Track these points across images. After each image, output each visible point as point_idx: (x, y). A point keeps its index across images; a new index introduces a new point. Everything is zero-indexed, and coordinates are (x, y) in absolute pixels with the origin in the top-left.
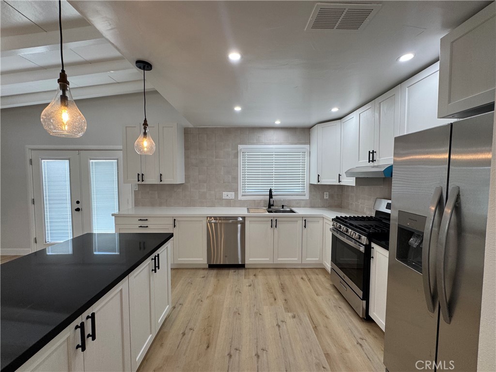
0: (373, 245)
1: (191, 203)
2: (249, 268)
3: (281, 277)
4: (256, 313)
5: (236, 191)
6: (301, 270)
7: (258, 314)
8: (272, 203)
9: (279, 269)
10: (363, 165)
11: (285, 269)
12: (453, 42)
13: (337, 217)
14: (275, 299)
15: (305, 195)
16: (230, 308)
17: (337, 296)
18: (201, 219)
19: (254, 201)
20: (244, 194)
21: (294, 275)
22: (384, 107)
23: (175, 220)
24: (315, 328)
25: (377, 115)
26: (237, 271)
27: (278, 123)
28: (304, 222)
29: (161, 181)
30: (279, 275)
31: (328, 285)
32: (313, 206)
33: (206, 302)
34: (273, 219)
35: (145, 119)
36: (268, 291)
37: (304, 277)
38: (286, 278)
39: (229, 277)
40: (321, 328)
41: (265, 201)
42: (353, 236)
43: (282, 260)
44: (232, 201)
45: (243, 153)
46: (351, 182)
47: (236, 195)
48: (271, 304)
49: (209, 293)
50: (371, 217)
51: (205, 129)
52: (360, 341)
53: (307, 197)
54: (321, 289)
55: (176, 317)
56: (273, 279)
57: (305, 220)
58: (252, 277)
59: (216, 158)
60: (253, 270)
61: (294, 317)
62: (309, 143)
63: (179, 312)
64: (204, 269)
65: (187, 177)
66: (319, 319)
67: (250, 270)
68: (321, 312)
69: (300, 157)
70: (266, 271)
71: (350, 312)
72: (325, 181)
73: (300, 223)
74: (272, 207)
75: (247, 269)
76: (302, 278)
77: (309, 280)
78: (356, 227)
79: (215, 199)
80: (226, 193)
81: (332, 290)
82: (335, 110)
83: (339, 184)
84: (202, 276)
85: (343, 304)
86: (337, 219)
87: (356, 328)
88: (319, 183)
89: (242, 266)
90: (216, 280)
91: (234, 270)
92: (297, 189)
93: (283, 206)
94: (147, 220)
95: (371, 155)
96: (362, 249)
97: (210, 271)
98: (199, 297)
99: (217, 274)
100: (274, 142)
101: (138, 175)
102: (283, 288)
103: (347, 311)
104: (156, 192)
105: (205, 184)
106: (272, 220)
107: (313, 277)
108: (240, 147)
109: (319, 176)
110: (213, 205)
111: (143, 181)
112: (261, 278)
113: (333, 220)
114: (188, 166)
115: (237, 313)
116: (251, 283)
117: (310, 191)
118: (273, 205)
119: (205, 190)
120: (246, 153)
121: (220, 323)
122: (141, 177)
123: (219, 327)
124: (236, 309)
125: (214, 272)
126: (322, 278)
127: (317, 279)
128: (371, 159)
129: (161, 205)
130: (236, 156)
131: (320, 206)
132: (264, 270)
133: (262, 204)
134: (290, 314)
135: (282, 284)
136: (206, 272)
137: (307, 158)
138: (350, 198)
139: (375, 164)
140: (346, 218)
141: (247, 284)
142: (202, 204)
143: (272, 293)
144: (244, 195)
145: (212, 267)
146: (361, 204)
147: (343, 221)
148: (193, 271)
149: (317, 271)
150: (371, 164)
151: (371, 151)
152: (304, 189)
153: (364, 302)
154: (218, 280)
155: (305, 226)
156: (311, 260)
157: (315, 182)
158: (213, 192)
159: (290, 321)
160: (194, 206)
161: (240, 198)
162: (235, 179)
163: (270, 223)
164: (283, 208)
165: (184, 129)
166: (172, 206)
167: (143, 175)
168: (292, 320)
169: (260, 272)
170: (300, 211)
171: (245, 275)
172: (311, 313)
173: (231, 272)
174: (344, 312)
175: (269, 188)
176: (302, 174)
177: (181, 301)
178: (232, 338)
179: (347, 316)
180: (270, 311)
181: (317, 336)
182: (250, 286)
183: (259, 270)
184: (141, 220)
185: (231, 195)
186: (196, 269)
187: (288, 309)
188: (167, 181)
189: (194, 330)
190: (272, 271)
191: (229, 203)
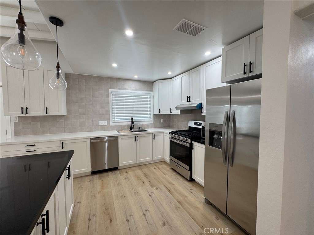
0: (193, 142)
1: (73, 130)
2: (121, 169)
3: (142, 170)
4: (135, 193)
5: (108, 120)
6: (153, 164)
7: (137, 193)
8: (132, 126)
9: (140, 166)
10: (184, 103)
11: (144, 166)
12: (226, 51)
13: (172, 131)
14: (144, 183)
15: (151, 121)
16: (117, 195)
17: (174, 173)
18: (86, 140)
19: (121, 126)
20: (114, 121)
21: (150, 167)
22: (194, 75)
23: (63, 143)
24: (169, 191)
25: (191, 79)
26: (114, 172)
27: (136, 77)
28: (153, 136)
29: (47, 113)
30: (141, 169)
31: (169, 169)
32: (155, 127)
33: (99, 196)
34: (136, 135)
35: (58, 63)
36: (138, 179)
37: (156, 167)
38: (146, 170)
39: (110, 176)
40: (172, 190)
41: (128, 125)
42: (183, 140)
43: (142, 160)
44: (105, 126)
45: (112, 94)
46: (178, 112)
47: (108, 123)
48: (142, 186)
49: (98, 190)
50: (187, 130)
51: (83, 76)
52: (191, 191)
53: (152, 122)
54: (166, 172)
55: (79, 211)
56: (138, 172)
57: (154, 135)
58: (125, 174)
59: (93, 97)
60: (124, 170)
61: (157, 189)
62: (153, 91)
63: (79, 207)
64: (88, 176)
65: (68, 111)
66: (169, 186)
67: (122, 170)
68: (170, 183)
69: (148, 99)
70: (133, 168)
71: (183, 179)
72: (163, 113)
73: (152, 137)
74: (133, 129)
75: (120, 170)
76: (155, 168)
77: (159, 168)
78: (184, 135)
79: (93, 126)
80: (101, 121)
81: (171, 171)
82: (170, 74)
83: (170, 114)
84: (88, 181)
85: (178, 176)
86: (172, 132)
87: (187, 185)
88: (160, 114)
89: (116, 169)
90: (100, 180)
91: (112, 172)
92: (147, 117)
93: (139, 128)
94: (35, 145)
95: (188, 98)
96: (188, 145)
97: (94, 176)
98: (92, 194)
99: (100, 177)
100: (133, 89)
101: (22, 108)
102: (146, 176)
103: (181, 179)
104: (39, 123)
105: (85, 116)
106: (135, 137)
107: (160, 166)
108: (111, 90)
109: (160, 109)
110: (91, 130)
111: (27, 113)
112: (131, 173)
113: (170, 133)
114: (69, 102)
115: (123, 196)
116: (126, 177)
117: (154, 119)
118: (133, 128)
119: (84, 120)
120: (115, 95)
121: (114, 205)
122: (25, 110)
123: (114, 207)
124: (122, 194)
125: (97, 176)
126: (164, 166)
127: (162, 167)
128: (189, 100)
129: (43, 133)
130: (108, 96)
131: (159, 127)
132: (131, 168)
133: (126, 127)
134: (155, 188)
135: (144, 174)
136: (91, 177)
137: (152, 100)
138: (174, 121)
139: (191, 103)
140: (176, 131)
141: (124, 179)
142: (82, 130)
143: (141, 180)
144: (114, 123)
145: (94, 173)
146: (180, 124)
147: (176, 133)
148: (80, 179)
149: (161, 163)
150: (189, 103)
151: (189, 97)
152: (151, 117)
153: (190, 171)
154: (102, 180)
155: (154, 139)
156: (158, 157)
157: (158, 113)
158: (91, 121)
159: (156, 192)
160: (75, 132)
161: (111, 124)
162: (108, 112)
163: (134, 138)
164: (139, 129)
165: (65, 74)
166: (55, 133)
167: (27, 108)
168: (156, 191)
169: (129, 170)
170: (151, 130)
171: (120, 174)
172: (165, 184)
173: (110, 173)
174: (180, 180)
175: (131, 117)
176: (149, 109)
177: (78, 200)
178: (125, 210)
179: (182, 181)
180: (143, 190)
181: (171, 194)
182: (126, 179)
183: (128, 169)
184: (28, 146)
185: (105, 123)
186: (81, 177)
187: (152, 186)
188: (51, 113)
189: (96, 215)
190: (136, 168)
191: (103, 128)
